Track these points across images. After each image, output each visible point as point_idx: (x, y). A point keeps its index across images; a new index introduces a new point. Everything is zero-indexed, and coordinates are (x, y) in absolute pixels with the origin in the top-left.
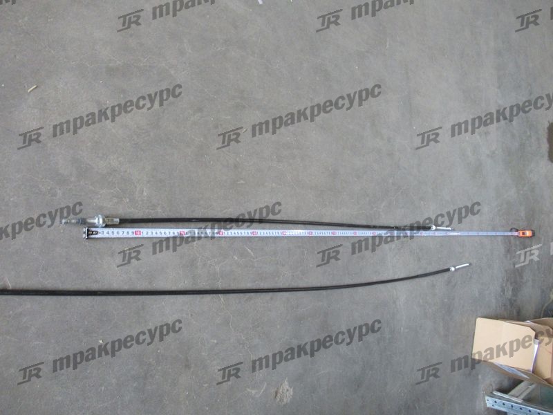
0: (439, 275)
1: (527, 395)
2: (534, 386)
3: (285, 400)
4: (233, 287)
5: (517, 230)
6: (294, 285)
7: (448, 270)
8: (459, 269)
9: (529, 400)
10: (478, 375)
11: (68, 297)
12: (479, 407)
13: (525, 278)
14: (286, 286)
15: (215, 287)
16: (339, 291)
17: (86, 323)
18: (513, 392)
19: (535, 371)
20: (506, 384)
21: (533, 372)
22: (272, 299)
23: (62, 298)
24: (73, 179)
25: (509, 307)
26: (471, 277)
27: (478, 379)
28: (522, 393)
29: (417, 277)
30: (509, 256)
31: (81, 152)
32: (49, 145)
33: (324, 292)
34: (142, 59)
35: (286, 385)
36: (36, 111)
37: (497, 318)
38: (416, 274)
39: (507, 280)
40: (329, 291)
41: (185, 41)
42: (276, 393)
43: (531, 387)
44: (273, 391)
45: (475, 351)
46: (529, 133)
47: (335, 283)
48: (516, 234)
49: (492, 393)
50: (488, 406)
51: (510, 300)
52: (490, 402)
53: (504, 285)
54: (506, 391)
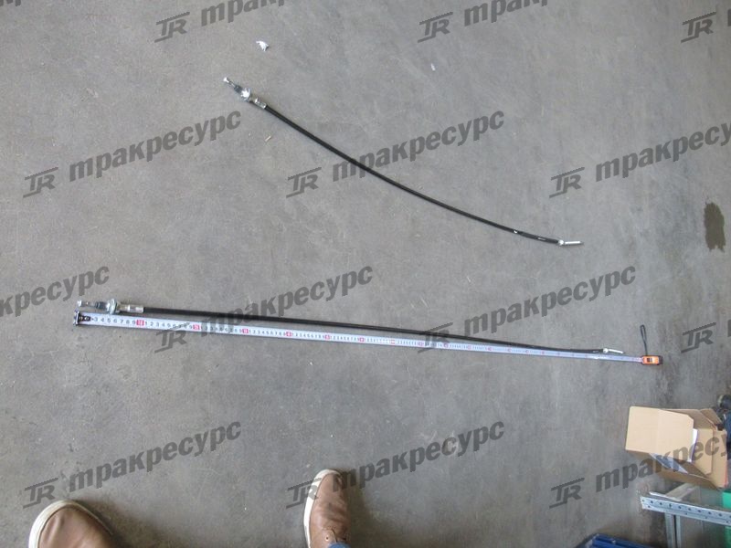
12: (634, 506)
13: (682, 374)
18: (673, 492)
25: (664, 403)
28: (682, 493)
39: (662, 372)
49: (648, 493)
52: (645, 503)
53: (659, 377)
54: (664, 491)
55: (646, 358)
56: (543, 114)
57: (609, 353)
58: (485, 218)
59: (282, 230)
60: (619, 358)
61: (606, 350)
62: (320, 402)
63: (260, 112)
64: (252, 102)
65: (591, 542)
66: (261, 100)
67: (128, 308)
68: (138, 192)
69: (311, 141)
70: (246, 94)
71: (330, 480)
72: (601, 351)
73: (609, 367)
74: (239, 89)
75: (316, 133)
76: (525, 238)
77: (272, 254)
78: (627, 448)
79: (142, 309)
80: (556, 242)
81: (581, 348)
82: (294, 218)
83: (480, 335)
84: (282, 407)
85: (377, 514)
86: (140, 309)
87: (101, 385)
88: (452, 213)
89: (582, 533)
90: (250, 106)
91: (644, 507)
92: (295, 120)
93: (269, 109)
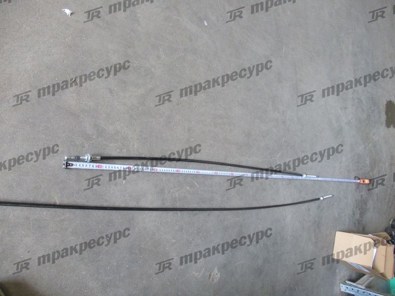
0: (313, 202)
1: (368, 284)
2: (372, 278)
3: (215, 280)
4: (186, 207)
5: (359, 179)
6: (223, 206)
7: (319, 199)
8: (325, 198)
9: (369, 287)
10: (336, 270)
11: (90, 210)
12: (336, 290)
13: (368, 206)
14: (218, 207)
15: (175, 207)
16: (250, 211)
17: (100, 227)
18: (359, 281)
19: (374, 268)
20: (354, 276)
21: (373, 268)
22: (209, 214)
23: (87, 211)
24: (94, 137)
25: (357, 225)
26: (333, 205)
27: (336, 272)
28: (364, 283)
29: (299, 203)
30: (358, 191)
31: (99, 120)
32: (81, 116)
33: (240, 211)
34: (135, 62)
35: (216, 271)
36: (74, 94)
37: (349, 232)
38: (298, 201)
39: (357, 207)
40: (243, 211)
41: (161, 50)
42: (210, 275)
43: (371, 279)
44: (208, 274)
45: (335, 252)
46: (373, 108)
47: (247, 206)
48: (358, 181)
49: (345, 282)
50: (342, 290)
51: (358, 220)
52: (343, 288)
53: (354, 210)
54: (354, 281)
55: (362, 180)
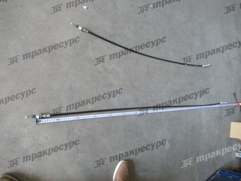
3: (167, 148)
12: (233, 156)
31: (104, 63)
32: (96, 61)
35: (167, 143)
48: (235, 104)
49: (238, 151)
55: (237, 104)
56: (194, 18)
57: (223, 104)
58: (175, 61)
59: (99, 78)
60: (226, 105)
61: (221, 103)
62: (118, 138)
63: (86, 34)
64: (83, 31)
65: (218, 172)
66: (86, 29)
67: (44, 116)
68: (43, 72)
69: (107, 42)
70: (80, 28)
71: (124, 164)
72: (219, 104)
73: (223, 109)
74: (77, 27)
75: (108, 39)
76: (190, 66)
77: (96, 87)
78: (230, 137)
79: (49, 115)
80: (201, 66)
81: (212, 104)
82: (103, 72)
83: (176, 105)
84: (104, 142)
85: (141, 174)
86: (49, 116)
87: (38, 144)
88: (162, 61)
89: (215, 168)
90: (83, 32)
91: (237, 156)
92: (100, 35)
93: (90, 32)
